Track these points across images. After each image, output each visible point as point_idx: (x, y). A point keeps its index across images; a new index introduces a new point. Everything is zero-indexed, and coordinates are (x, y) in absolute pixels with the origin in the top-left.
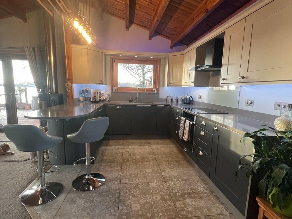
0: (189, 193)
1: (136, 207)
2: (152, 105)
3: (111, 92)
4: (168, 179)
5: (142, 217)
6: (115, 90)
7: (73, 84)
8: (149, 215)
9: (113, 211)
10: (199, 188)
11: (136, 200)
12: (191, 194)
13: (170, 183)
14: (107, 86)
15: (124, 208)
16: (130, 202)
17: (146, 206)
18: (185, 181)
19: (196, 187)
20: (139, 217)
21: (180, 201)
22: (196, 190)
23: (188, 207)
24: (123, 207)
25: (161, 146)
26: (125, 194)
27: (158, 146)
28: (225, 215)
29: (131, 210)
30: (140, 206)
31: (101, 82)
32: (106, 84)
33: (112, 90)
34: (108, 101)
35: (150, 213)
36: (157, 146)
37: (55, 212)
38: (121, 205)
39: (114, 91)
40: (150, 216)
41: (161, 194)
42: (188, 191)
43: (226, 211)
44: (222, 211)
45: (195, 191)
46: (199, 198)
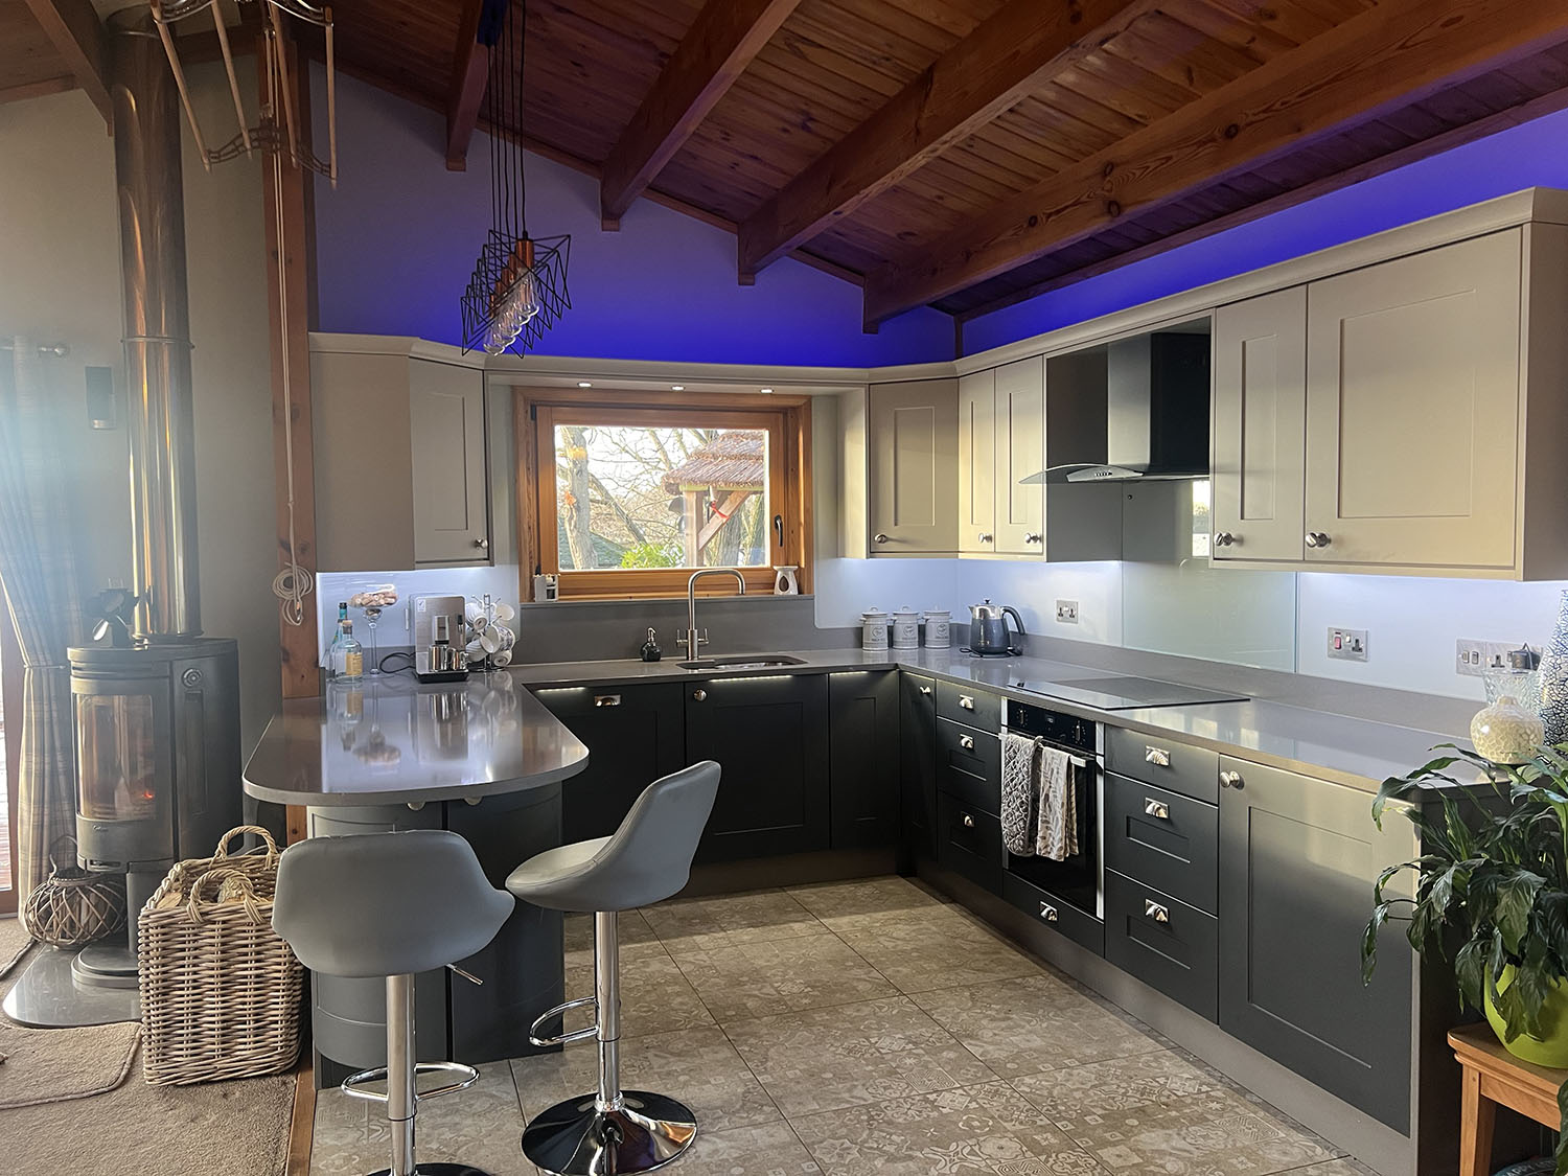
0: (1142, 1110)
2: (798, 676)
4: (1008, 1066)
10: (1175, 1084)
12: (1149, 1111)
13: (1032, 1081)
18: (1096, 1065)
19: (1162, 1080)
21: (1114, 1144)
22: (1166, 1093)
23: (1162, 1162)
25: (879, 915)
26: (841, 1156)
27: (863, 919)
28: (1327, 1166)
33: (529, 592)
36: (860, 917)
39: (541, 597)
41: (1013, 1132)
42: (1133, 1102)
43: (1327, 1152)
44: (1310, 1154)
45: (1164, 1099)
46: (1192, 1122)
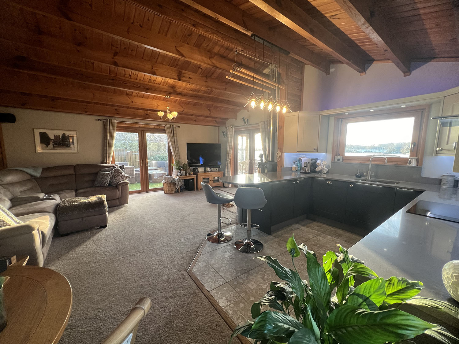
1: (252, 285)
2: (384, 187)
3: (332, 162)
5: (245, 294)
6: (339, 160)
7: (283, 153)
8: (252, 298)
9: (236, 274)
11: (259, 281)
14: (327, 154)
15: (244, 279)
16: (253, 279)
17: (260, 291)
20: (244, 292)
24: (244, 277)
26: (258, 271)
29: (245, 284)
30: (256, 287)
31: (315, 151)
32: (326, 152)
33: (333, 159)
34: (325, 173)
35: (254, 298)
37: (211, 251)
38: (244, 275)
39: (336, 160)
40: (252, 300)
